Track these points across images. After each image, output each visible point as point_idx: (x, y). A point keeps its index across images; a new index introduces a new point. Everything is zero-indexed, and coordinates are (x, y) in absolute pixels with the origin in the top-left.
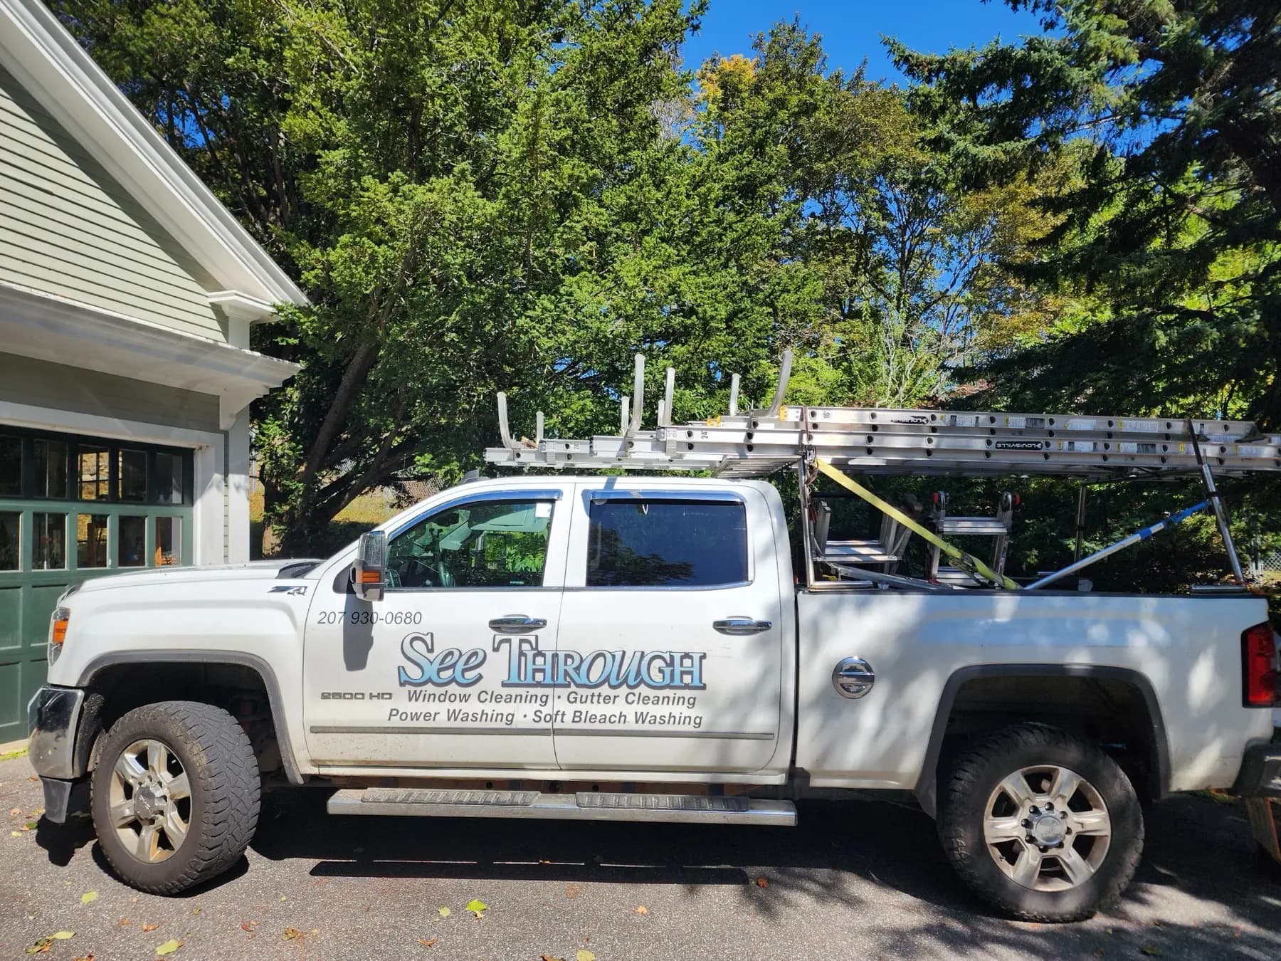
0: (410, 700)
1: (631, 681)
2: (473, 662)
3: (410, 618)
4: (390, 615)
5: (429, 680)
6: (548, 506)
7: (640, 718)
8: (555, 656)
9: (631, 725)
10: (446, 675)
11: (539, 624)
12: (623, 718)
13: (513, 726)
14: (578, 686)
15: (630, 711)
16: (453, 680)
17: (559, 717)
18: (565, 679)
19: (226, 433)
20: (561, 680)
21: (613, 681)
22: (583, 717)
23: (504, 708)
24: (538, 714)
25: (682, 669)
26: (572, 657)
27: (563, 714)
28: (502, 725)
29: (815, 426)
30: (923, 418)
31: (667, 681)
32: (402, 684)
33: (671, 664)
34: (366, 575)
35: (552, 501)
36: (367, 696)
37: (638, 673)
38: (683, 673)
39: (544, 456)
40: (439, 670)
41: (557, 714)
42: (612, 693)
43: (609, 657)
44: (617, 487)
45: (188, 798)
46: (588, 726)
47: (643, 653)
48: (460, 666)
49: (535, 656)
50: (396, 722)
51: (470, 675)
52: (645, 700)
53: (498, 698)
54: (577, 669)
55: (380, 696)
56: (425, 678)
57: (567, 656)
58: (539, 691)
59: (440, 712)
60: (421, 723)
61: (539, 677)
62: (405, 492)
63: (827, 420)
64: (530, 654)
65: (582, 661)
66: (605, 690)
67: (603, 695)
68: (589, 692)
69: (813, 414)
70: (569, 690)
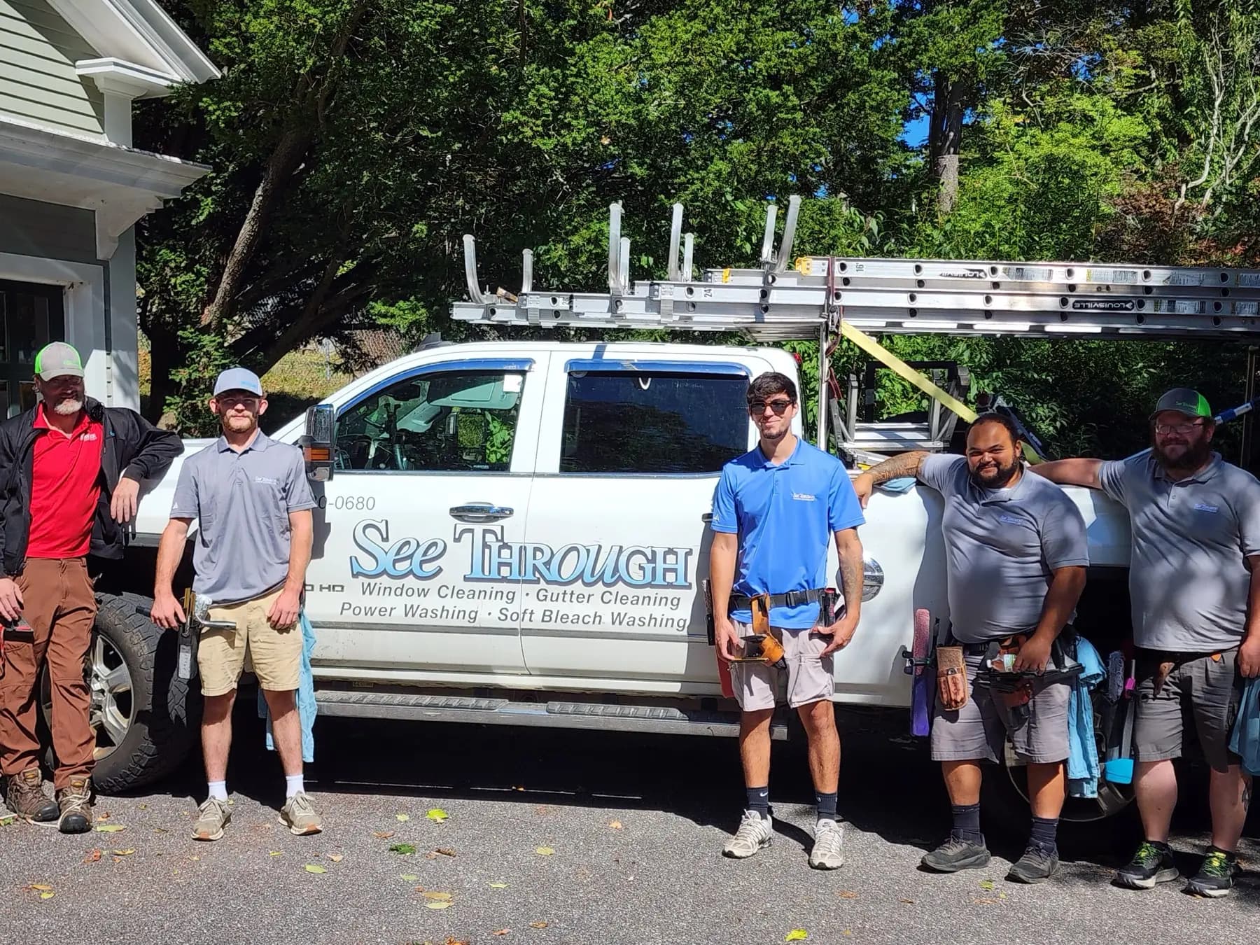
0: (364, 593)
1: (608, 579)
2: (433, 553)
3: (362, 503)
4: (340, 500)
5: (385, 572)
6: (519, 378)
7: (617, 619)
8: (522, 549)
9: (607, 626)
10: (403, 567)
11: (504, 513)
12: (598, 619)
13: (476, 624)
14: (548, 582)
15: (606, 612)
16: (411, 572)
17: (527, 616)
18: (534, 575)
19: (105, 264)
20: (530, 576)
21: (587, 578)
22: (554, 617)
23: (467, 605)
24: (504, 611)
25: (666, 566)
26: (542, 551)
27: (532, 613)
28: (465, 623)
29: (846, 281)
30: (980, 271)
31: (648, 579)
32: (355, 576)
33: (653, 560)
34: (315, 451)
35: (523, 373)
36: (317, 588)
37: (616, 569)
38: (666, 570)
39: (524, 313)
40: (395, 561)
41: (525, 613)
42: (587, 591)
43: (583, 552)
44: (607, 356)
45: (129, 691)
46: (559, 626)
47: (621, 547)
48: (418, 557)
49: (500, 548)
50: (348, 617)
51: (429, 568)
52: (623, 599)
53: (460, 594)
54: (547, 564)
55: (331, 588)
56: (380, 570)
57: (536, 549)
58: (505, 587)
59: (396, 606)
60: (376, 619)
61: (505, 571)
62: (355, 346)
63: (860, 274)
64: (495, 546)
65: (553, 555)
66: (578, 587)
67: (576, 593)
68: (561, 589)
69: (843, 267)
70: (537, 587)
